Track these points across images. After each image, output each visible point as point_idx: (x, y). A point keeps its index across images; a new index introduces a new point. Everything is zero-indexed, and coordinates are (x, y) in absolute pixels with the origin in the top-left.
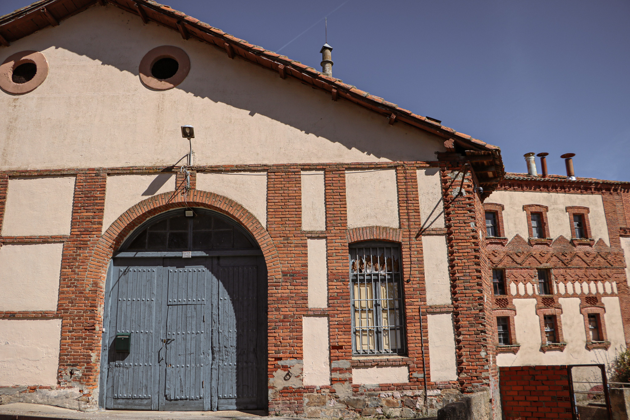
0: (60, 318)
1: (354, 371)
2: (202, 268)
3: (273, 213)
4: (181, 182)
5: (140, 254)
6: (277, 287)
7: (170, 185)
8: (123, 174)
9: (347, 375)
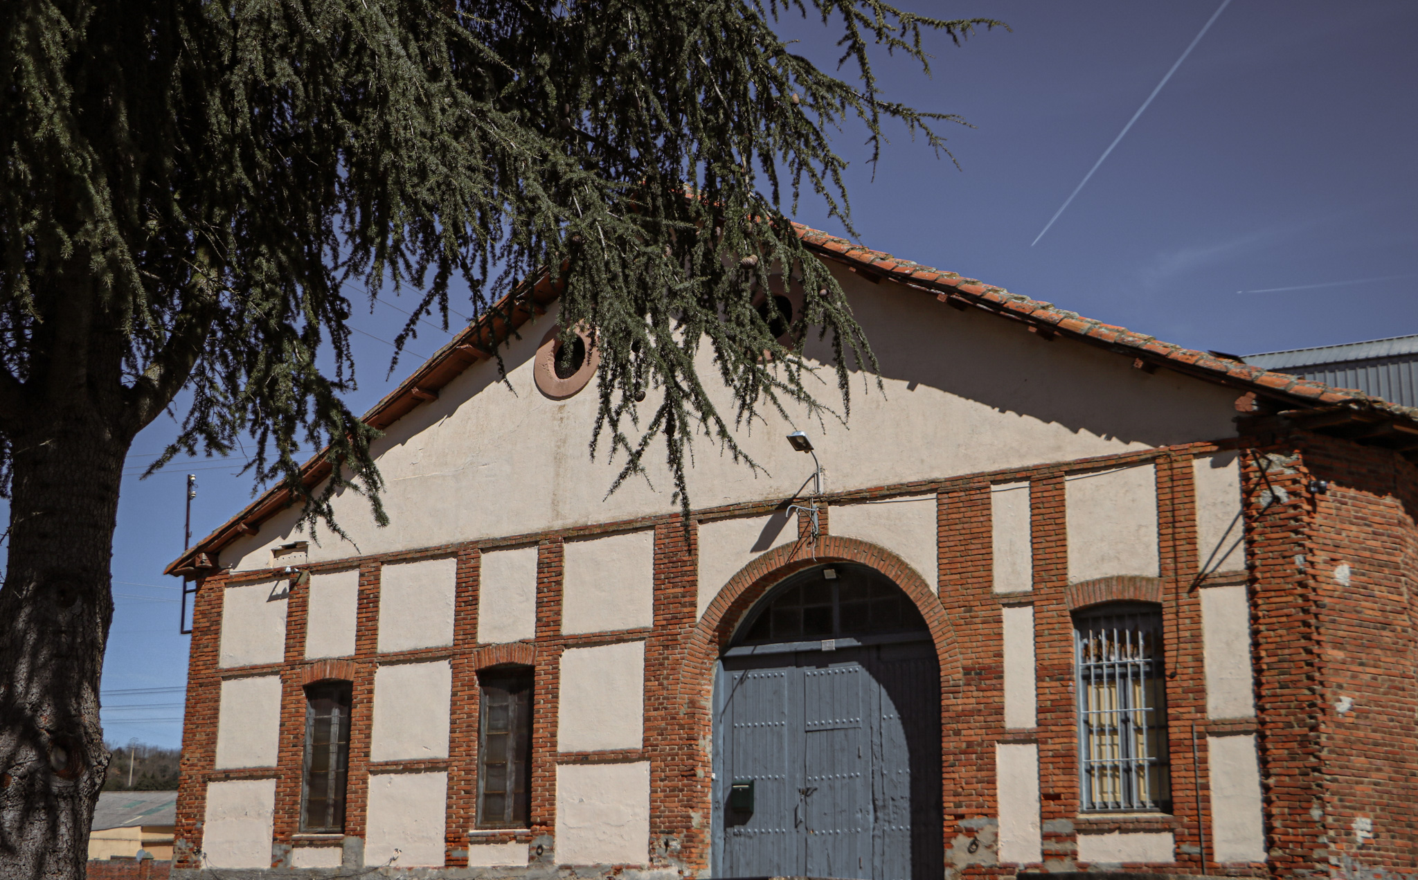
0: (648, 759)
1: (1081, 838)
2: (855, 666)
3: (948, 566)
4: (806, 524)
5: (761, 649)
6: (956, 695)
7: (789, 533)
8: (721, 519)
9: (1067, 846)
